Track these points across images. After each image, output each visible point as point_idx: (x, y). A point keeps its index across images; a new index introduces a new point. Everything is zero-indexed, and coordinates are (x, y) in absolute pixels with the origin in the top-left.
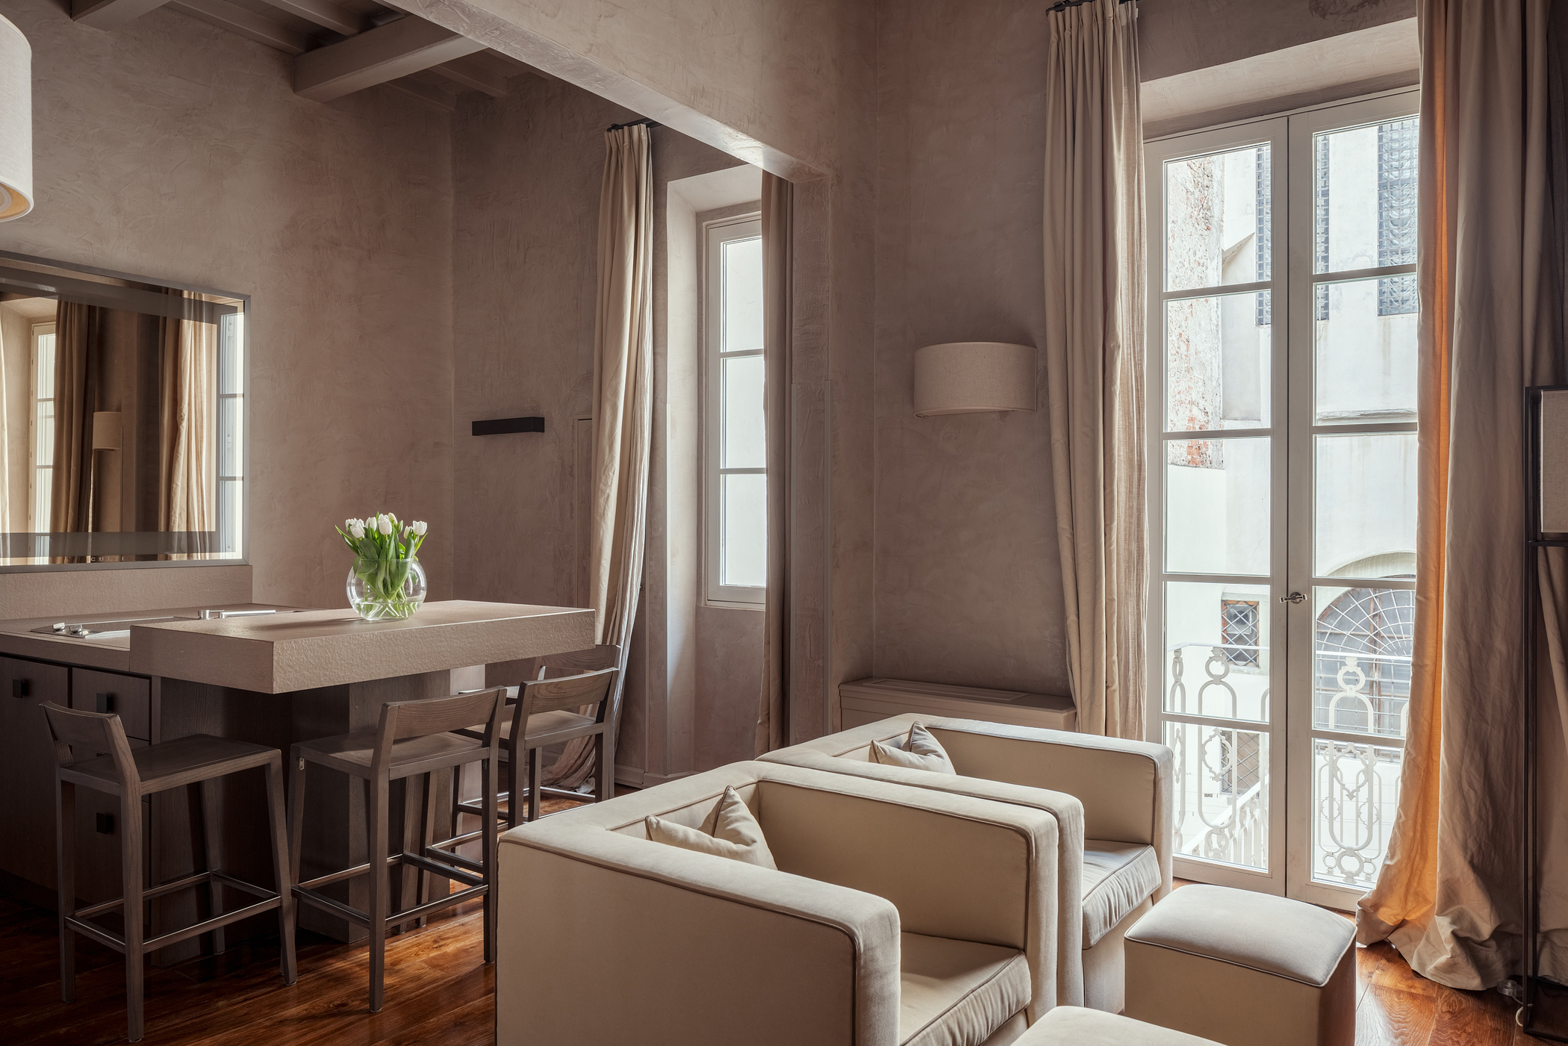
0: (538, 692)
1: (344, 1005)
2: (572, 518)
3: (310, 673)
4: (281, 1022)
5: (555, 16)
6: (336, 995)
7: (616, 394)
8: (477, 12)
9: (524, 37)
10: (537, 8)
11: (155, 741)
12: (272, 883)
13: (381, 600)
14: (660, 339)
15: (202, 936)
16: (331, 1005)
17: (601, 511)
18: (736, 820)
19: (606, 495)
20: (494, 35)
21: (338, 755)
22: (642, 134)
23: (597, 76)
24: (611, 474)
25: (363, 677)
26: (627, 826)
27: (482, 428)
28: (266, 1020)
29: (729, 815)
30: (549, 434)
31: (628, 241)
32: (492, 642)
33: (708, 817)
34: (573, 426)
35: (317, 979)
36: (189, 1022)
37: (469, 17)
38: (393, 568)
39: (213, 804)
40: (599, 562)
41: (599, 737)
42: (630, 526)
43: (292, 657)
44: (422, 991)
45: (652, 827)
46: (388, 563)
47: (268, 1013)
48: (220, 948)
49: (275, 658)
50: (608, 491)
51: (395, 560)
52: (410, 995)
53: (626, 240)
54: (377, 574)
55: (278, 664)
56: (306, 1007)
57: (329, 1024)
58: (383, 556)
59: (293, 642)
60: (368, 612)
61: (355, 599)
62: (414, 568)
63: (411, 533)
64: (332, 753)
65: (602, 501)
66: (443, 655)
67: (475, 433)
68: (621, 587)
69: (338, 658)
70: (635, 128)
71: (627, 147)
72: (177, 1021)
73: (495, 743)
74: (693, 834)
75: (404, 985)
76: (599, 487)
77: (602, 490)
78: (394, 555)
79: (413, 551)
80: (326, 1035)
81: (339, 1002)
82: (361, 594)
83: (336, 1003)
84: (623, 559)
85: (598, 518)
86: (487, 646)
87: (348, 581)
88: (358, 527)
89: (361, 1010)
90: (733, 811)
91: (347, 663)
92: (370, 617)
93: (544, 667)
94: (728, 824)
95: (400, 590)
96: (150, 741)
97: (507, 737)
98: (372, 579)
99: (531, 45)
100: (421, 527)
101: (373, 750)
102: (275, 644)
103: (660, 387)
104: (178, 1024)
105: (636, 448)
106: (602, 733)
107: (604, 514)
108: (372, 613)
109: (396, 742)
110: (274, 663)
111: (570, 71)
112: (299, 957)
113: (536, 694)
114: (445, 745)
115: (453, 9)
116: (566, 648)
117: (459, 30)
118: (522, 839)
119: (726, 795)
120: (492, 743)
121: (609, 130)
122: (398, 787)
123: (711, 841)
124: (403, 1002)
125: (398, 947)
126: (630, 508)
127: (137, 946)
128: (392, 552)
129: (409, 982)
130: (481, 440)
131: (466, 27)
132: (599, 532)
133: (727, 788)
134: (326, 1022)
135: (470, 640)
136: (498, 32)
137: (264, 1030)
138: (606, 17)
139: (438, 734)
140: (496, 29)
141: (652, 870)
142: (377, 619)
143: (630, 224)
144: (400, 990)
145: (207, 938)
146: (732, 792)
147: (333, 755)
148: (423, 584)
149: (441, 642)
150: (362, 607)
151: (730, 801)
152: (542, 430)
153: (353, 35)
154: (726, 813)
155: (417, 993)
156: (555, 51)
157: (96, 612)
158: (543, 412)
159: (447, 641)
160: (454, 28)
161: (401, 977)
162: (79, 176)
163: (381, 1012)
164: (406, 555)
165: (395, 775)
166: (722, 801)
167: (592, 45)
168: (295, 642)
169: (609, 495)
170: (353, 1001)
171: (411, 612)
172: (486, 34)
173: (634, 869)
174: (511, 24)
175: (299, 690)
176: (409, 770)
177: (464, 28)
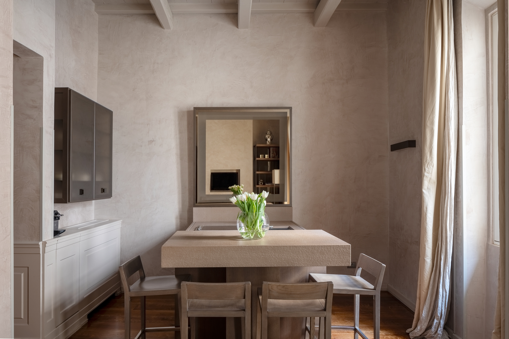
27: (395, 147)
67: (391, 150)
113: (271, 289)
152: (415, 147)
158: (415, 138)
165: (191, 315)
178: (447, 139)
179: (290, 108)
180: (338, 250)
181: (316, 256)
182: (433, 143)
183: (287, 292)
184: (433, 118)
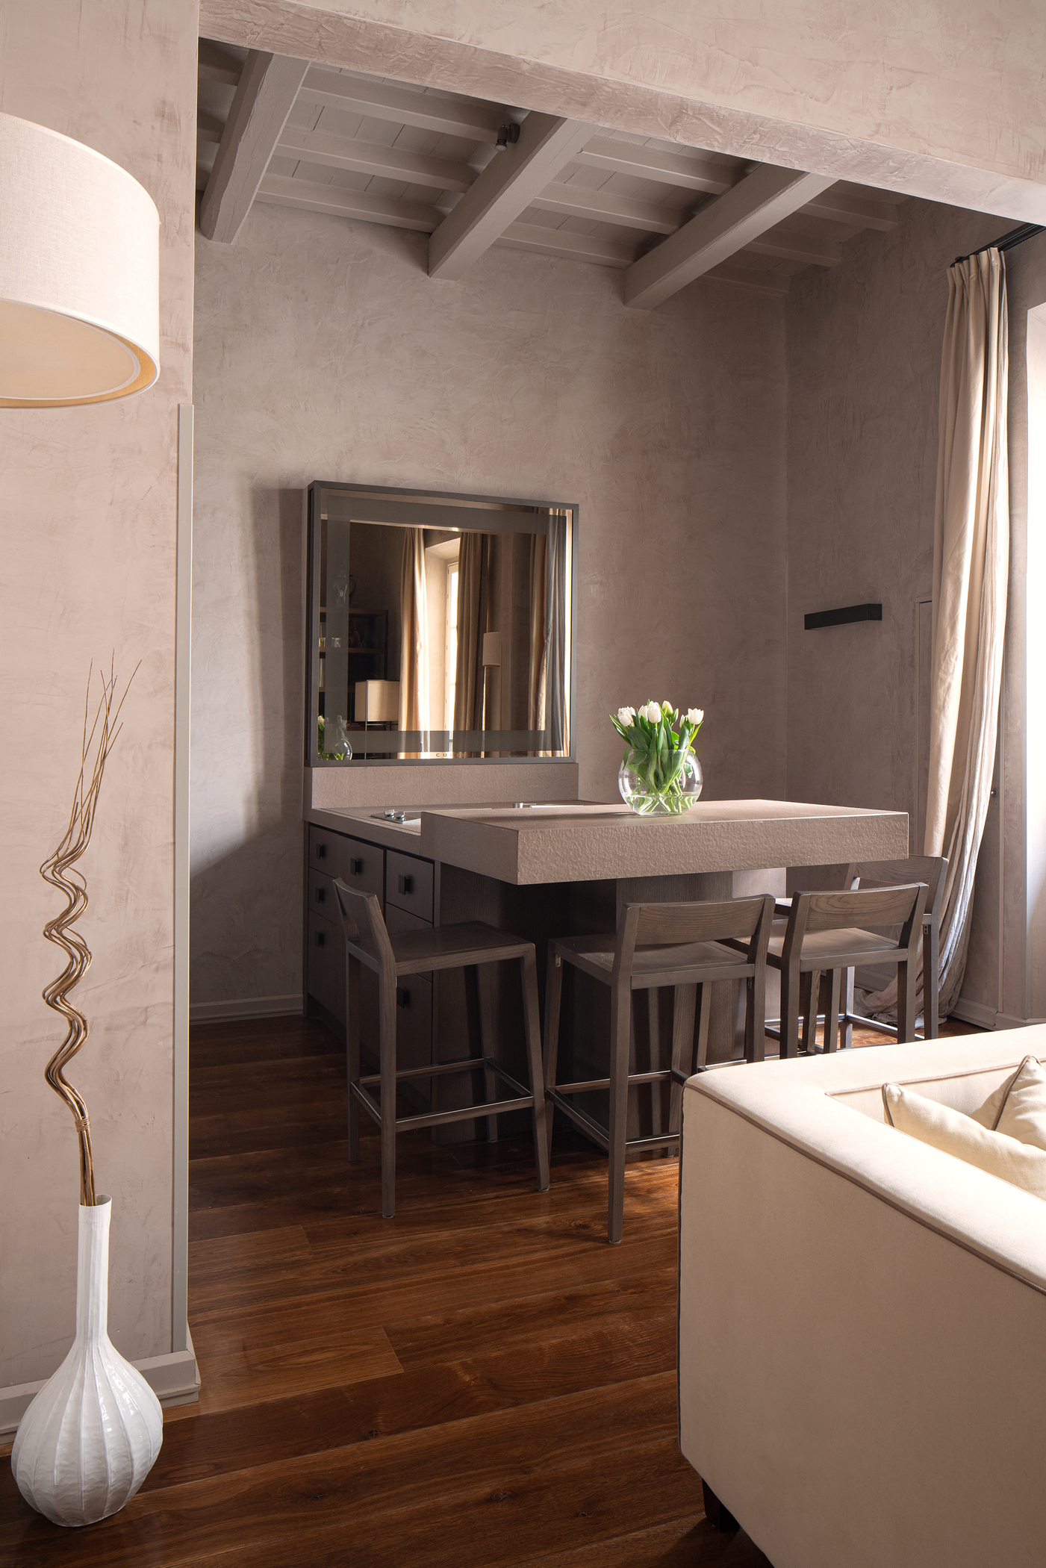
0: (816, 905)
1: (584, 1226)
2: (913, 714)
3: (557, 865)
4: (519, 1230)
5: (828, 99)
6: (581, 1213)
7: (958, 566)
8: (727, 114)
9: (789, 134)
10: (804, 94)
11: (437, 924)
12: (528, 1083)
13: (654, 794)
14: (1018, 497)
15: (476, 1119)
16: (573, 1224)
17: (940, 703)
18: (1034, 1108)
19: (947, 685)
20: (753, 141)
21: (588, 956)
22: (993, 259)
23: (891, 164)
24: (953, 660)
25: (617, 874)
26: (859, 1091)
27: (814, 621)
28: (506, 1225)
29: (1024, 1098)
30: (887, 621)
31: (974, 387)
32: (772, 844)
33: (992, 1097)
34: (914, 610)
35: (569, 1191)
36: (439, 1209)
37: (719, 125)
38: (665, 759)
39: (489, 988)
40: (938, 763)
41: (903, 966)
42: (977, 720)
43: (538, 847)
44: (669, 1230)
45: (892, 1100)
46: (660, 754)
47: (512, 1217)
48: (493, 1137)
49: (520, 847)
50: (949, 680)
51: (666, 751)
52: (655, 1233)
53: (972, 387)
54: (648, 765)
55: (523, 853)
56: (548, 1220)
57: (562, 1246)
58: (653, 746)
59: (539, 831)
60: (640, 806)
61: (627, 792)
62: (688, 762)
63: (687, 723)
64: (582, 953)
65: (941, 692)
66: (711, 856)
67: (807, 627)
68: (966, 792)
69: (588, 852)
70: (984, 254)
71: (974, 279)
72: (429, 1205)
73: (761, 959)
74: (957, 1122)
75: (653, 1218)
76: (938, 675)
77: (941, 679)
78: (666, 745)
79: (687, 742)
80: (556, 1258)
81: (581, 1222)
82: (633, 787)
83: (579, 1222)
84: (968, 759)
85: (937, 711)
86: (765, 849)
87: (621, 772)
88: (626, 715)
89: (600, 1237)
90: (1030, 1093)
91: (599, 858)
92: (642, 811)
93: (858, 879)
94: (1020, 1112)
95: (672, 782)
96: (433, 923)
97: (780, 955)
98: (643, 770)
99: (800, 144)
100: (696, 716)
101: (614, 954)
102: (520, 833)
103: (1017, 554)
104: (429, 1208)
105: (986, 629)
106: (906, 961)
107: (944, 707)
108: (643, 807)
109: (639, 948)
110: (519, 853)
111: (856, 166)
112: (553, 1163)
113: (814, 907)
114: (706, 957)
115: (700, 119)
116: (868, 856)
117: (713, 146)
118: (708, 1088)
119: (1022, 1068)
120: (758, 960)
121: (953, 265)
122: (640, 997)
123: (982, 1135)
124: (645, 1239)
125: (661, 1172)
126: (978, 699)
127: (392, 1125)
128: (662, 741)
129: (659, 1216)
130: (814, 634)
131: (720, 140)
132: (937, 728)
133: (1026, 1060)
134: (561, 1242)
135: (745, 841)
136: (757, 136)
137: (500, 1236)
138: (900, 87)
139: (703, 943)
140: (755, 132)
141: (855, 1168)
142: (648, 814)
143: (977, 367)
144: (648, 1223)
145: (482, 1122)
146: (1032, 1065)
147: (581, 955)
148: (698, 777)
149: (709, 840)
150: (632, 800)
151: (1028, 1078)
152: (880, 618)
153: (674, 232)
154: (1019, 1095)
155: (665, 1231)
156: (831, 143)
157: (440, 803)
158: (880, 599)
159: (715, 840)
160: (707, 144)
161: (653, 1208)
162: (433, 414)
163: (619, 1245)
164: (680, 746)
165: (637, 984)
166: (1016, 1077)
167: (879, 125)
168: (541, 832)
169: (950, 685)
170: (595, 1224)
171: (685, 808)
172: (745, 142)
173: (833, 1160)
174: (770, 120)
175: (545, 882)
176: (653, 981)
177: (718, 142)
178: (990, 600)
179: (575, 508)
180: (886, 826)
181: (846, 841)
182: (957, 610)
183: (844, 910)
184: (959, 555)
